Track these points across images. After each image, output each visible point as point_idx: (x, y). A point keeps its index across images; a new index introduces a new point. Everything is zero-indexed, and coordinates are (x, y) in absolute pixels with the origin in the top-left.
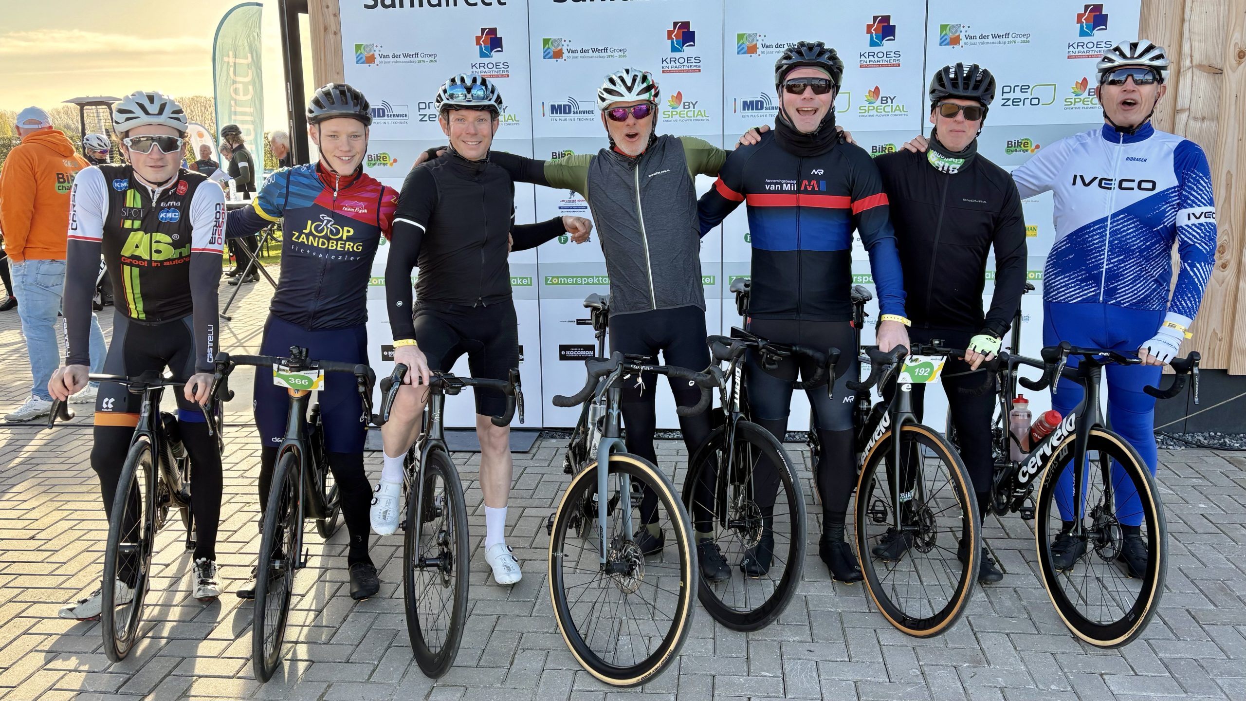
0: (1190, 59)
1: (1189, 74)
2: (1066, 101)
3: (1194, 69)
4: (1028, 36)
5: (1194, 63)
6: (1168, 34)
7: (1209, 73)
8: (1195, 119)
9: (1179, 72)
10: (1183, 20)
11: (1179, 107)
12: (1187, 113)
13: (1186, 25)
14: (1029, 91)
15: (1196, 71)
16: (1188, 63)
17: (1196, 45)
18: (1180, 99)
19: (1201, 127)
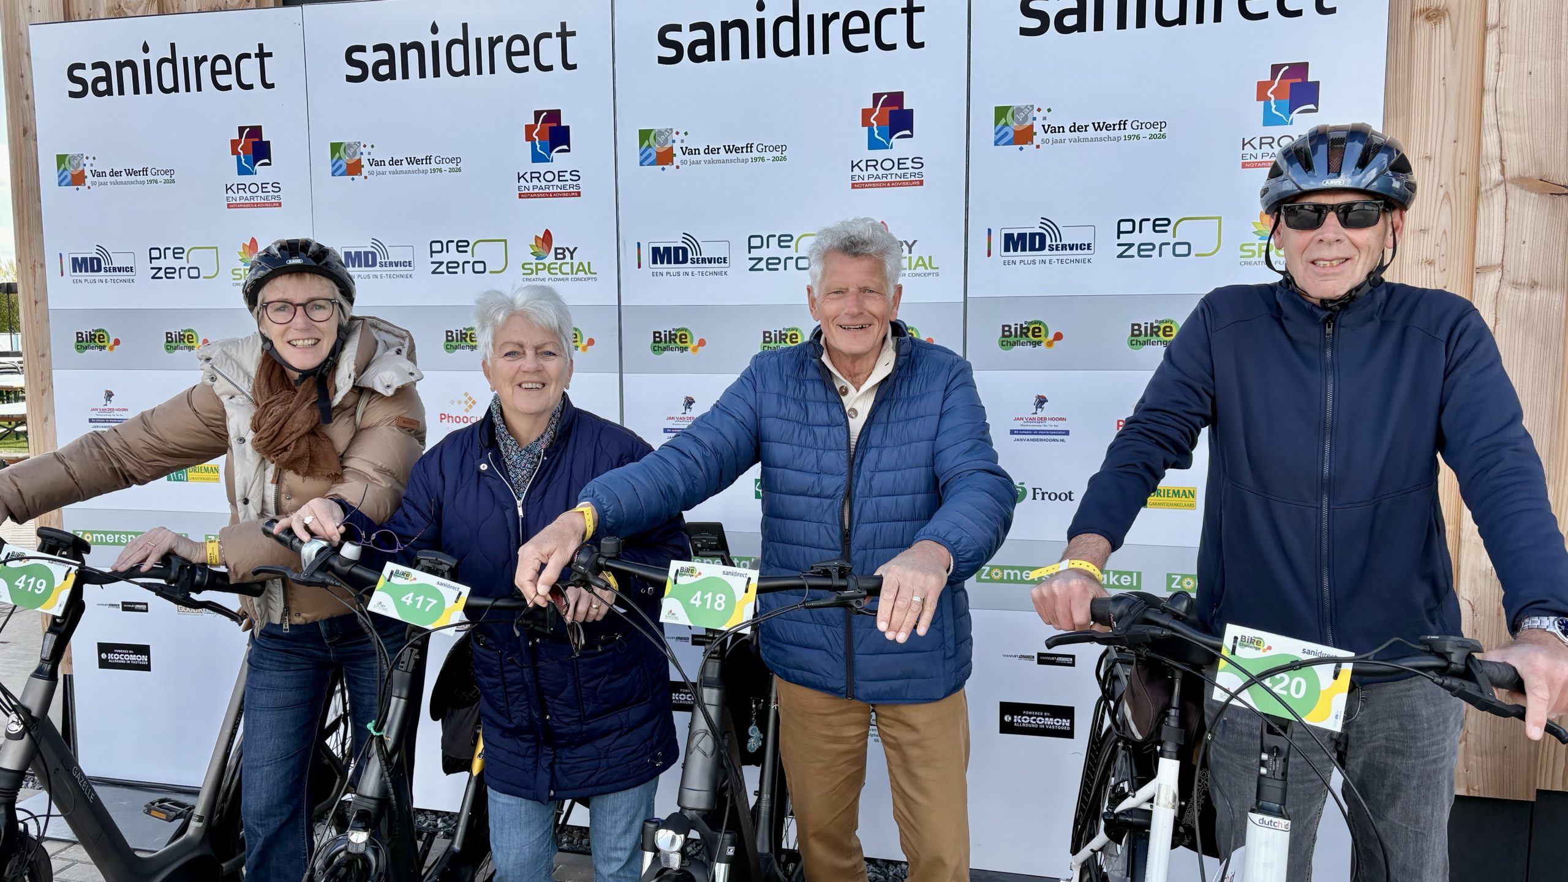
0: (1498, 166)
1: (1499, 196)
2: (1242, 250)
3: (1509, 186)
4: (1162, 125)
5: (1508, 175)
6: (1451, 118)
7: (1541, 194)
8: (1516, 285)
9: (1478, 192)
10: (1482, 90)
11: (1479, 262)
12: (1497, 275)
13: (1488, 100)
14: (1170, 228)
15: (1515, 192)
16: (1495, 173)
17: (1510, 137)
18: (1480, 246)
19: (1529, 302)
